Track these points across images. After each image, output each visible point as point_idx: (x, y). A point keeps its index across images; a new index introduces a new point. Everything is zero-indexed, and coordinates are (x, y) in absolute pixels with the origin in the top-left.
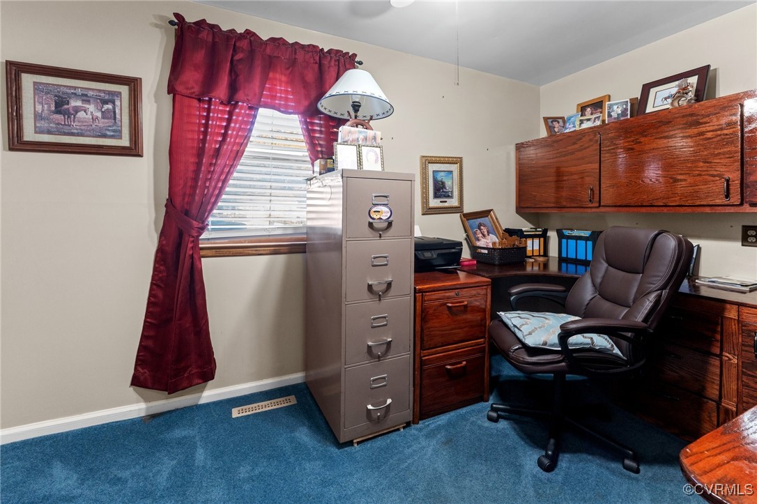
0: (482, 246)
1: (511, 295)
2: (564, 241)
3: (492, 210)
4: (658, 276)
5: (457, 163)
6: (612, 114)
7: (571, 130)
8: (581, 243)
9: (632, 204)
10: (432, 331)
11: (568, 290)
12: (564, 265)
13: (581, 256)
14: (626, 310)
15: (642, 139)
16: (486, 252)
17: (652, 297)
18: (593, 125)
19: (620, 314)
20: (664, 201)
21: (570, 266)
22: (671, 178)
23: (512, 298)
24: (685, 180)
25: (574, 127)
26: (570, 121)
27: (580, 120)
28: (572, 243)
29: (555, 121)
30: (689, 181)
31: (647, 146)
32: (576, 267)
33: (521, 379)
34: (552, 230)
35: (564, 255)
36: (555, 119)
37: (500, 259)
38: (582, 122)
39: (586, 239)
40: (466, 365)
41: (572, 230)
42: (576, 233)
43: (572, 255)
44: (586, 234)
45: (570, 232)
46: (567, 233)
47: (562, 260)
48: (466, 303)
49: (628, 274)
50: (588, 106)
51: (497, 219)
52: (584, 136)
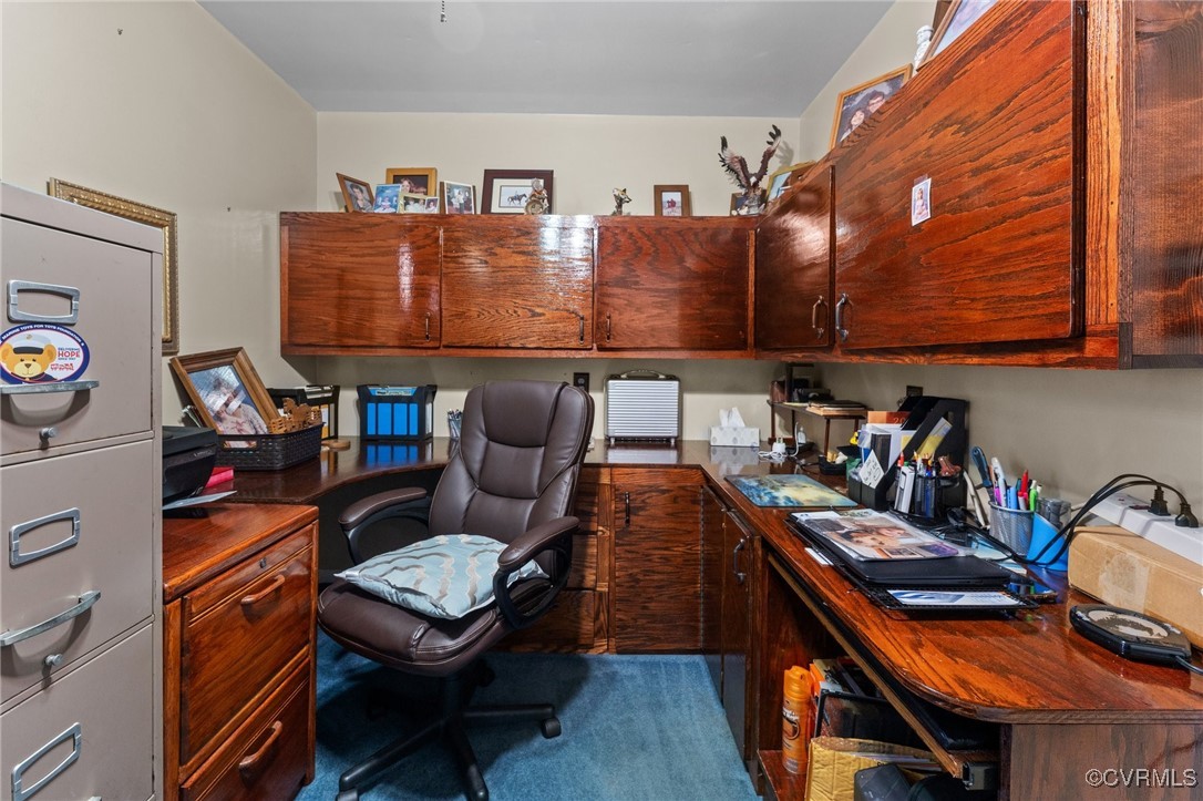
0: (229, 432)
1: (345, 528)
2: (371, 407)
3: (241, 349)
4: (569, 447)
5: (162, 226)
6: (453, 200)
7: (385, 211)
8: (401, 408)
9: (485, 345)
10: (210, 690)
11: (431, 492)
12: (371, 450)
13: (401, 430)
14: (532, 504)
15: (498, 250)
16: (243, 445)
17: (568, 477)
18: (426, 212)
19: (525, 513)
20: (522, 342)
21: (381, 448)
22: (530, 310)
23: (350, 535)
24: (544, 314)
25: (396, 207)
26: (385, 195)
27: (406, 198)
28: (385, 408)
29: (357, 187)
30: (548, 316)
31: (504, 261)
32: (392, 449)
33: (344, 688)
34: (348, 387)
35: (371, 431)
36: (357, 183)
37: (286, 457)
38: (407, 201)
39: (408, 400)
40: (283, 728)
41: (384, 387)
42: (390, 391)
43: (385, 430)
44: (407, 391)
45: (380, 389)
46: (376, 391)
47: (366, 440)
48: (281, 579)
49: (523, 450)
50: (406, 177)
51: (252, 369)
52: (417, 227)
